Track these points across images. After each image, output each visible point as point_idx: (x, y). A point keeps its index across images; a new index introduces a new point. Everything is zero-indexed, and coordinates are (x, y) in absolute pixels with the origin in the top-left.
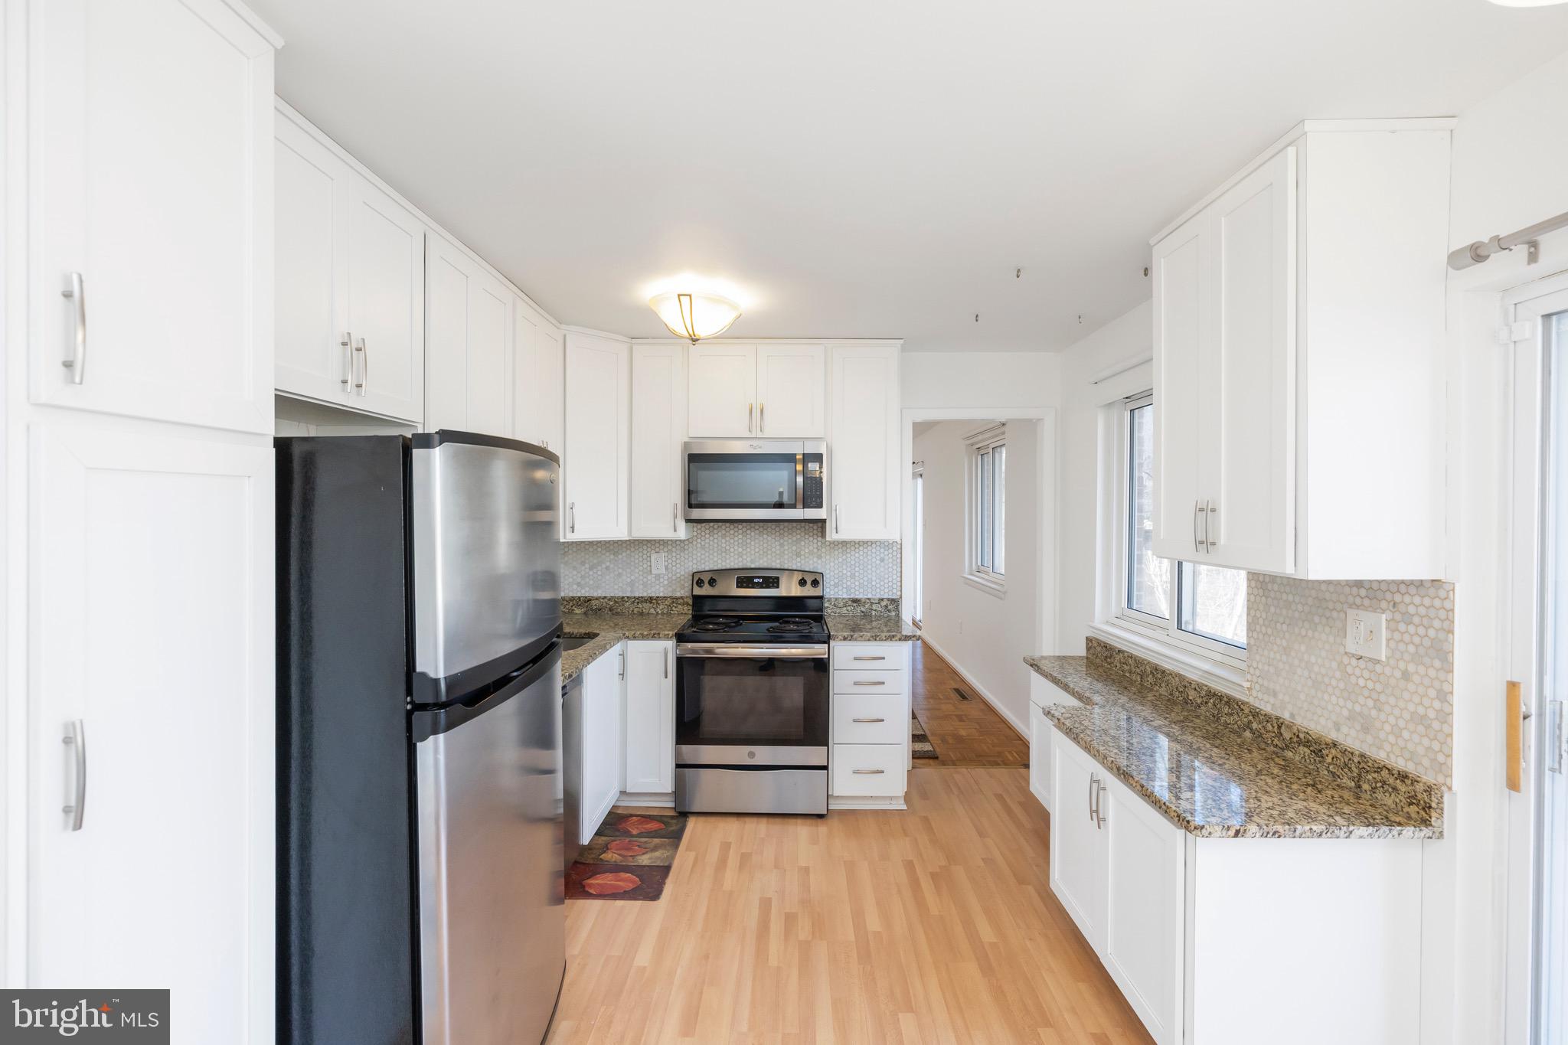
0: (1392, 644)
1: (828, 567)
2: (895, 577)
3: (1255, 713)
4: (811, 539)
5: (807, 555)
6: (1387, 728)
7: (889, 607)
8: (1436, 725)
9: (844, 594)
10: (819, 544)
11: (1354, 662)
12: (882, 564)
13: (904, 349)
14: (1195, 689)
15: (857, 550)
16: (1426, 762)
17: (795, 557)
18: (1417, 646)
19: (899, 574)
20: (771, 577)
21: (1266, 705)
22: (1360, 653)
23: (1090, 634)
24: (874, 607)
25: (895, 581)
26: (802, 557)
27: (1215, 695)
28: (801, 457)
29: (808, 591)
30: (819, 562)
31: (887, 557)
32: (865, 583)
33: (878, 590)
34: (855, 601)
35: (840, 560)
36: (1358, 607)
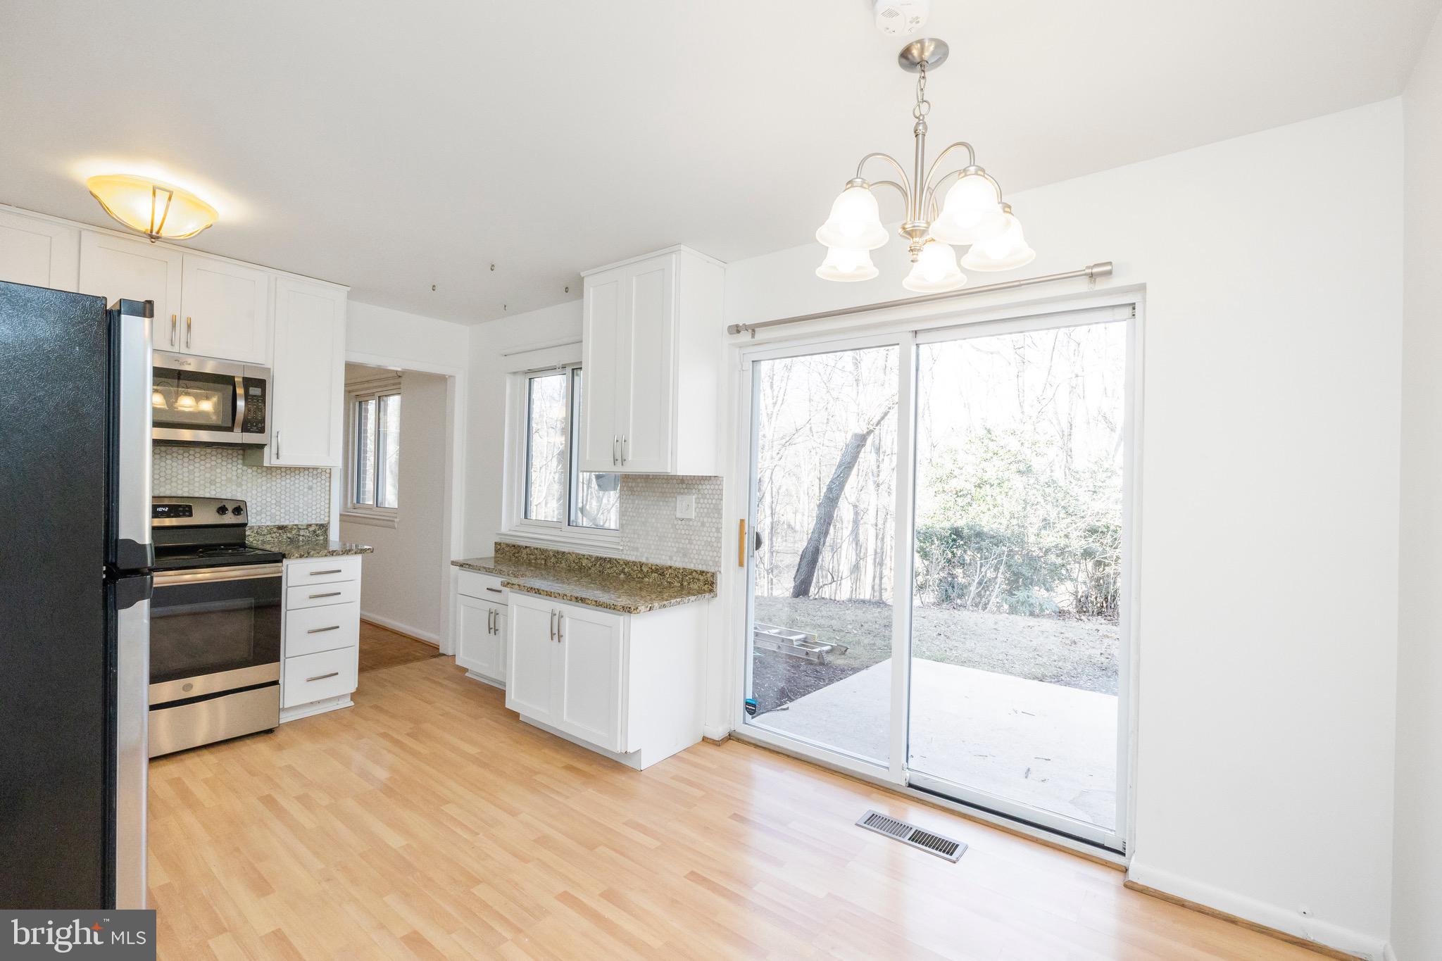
0: (697, 510)
1: (249, 494)
2: (323, 504)
3: (627, 563)
4: (230, 466)
5: (223, 483)
6: (695, 552)
7: (318, 532)
8: (715, 545)
9: (266, 521)
10: (240, 471)
11: (680, 522)
12: (310, 492)
13: (350, 296)
14: (587, 559)
15: (284, 479)
16: (711, 563)
17: (208, 485)
18: (708, 509)
19: (327, 502)
20: (180, 506)
21: (631, 557)
22: (683, 517)
23: (498, 540)
24: (302, 533)
25: (323, 508)
26: (218, 485)
27: (601, 558)
28: (241, 380)
29: (229, 518)
30: (239, 490)
31: (315, 486)
32: (292, 511)
33: (305, 517)
34: (281, 528)
35: (264, 488)
36: (682, 494)
